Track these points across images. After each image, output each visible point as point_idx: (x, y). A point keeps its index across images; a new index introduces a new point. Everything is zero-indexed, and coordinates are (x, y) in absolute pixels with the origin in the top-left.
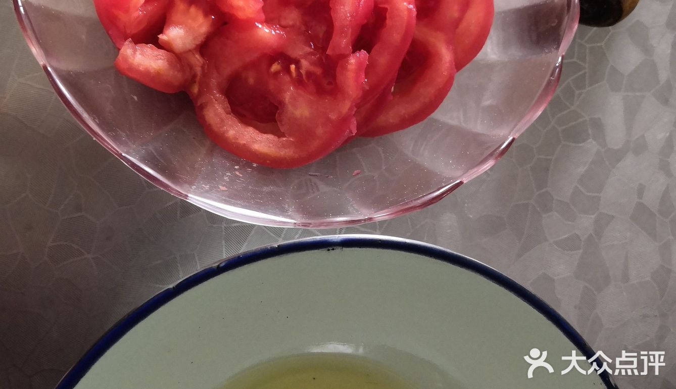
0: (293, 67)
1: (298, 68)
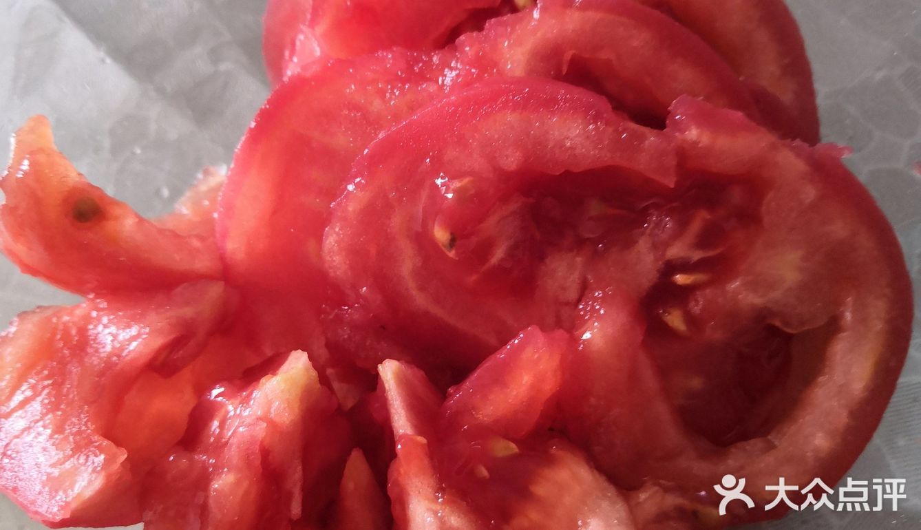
0: (680, 279)
1: (685, 267)
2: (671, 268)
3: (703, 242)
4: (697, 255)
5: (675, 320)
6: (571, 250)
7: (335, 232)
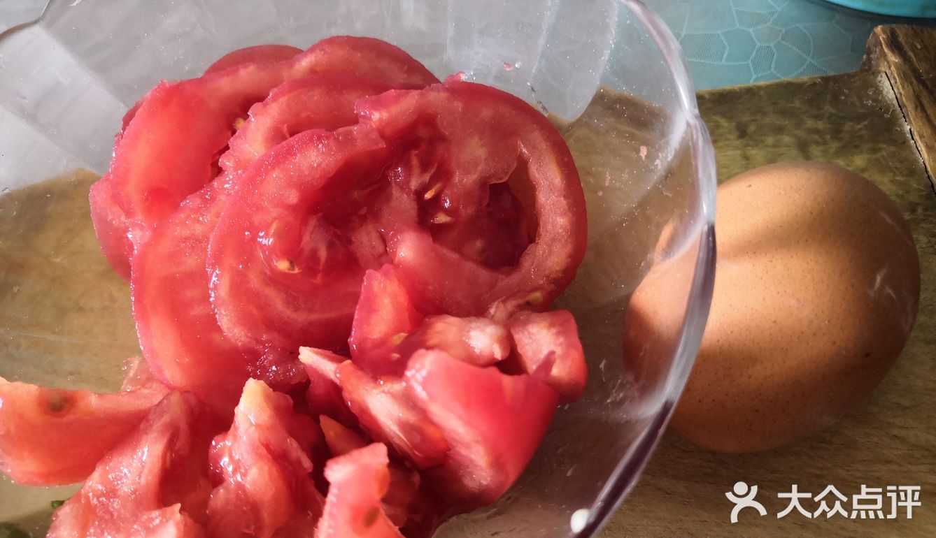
0: (428, 196)
1: (426, 188)
2: (419, 194)
3: (424, 167)
4: (427, 177)
5: (442, 218)
6: (361, 225)
7: (224, 315)
